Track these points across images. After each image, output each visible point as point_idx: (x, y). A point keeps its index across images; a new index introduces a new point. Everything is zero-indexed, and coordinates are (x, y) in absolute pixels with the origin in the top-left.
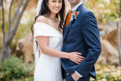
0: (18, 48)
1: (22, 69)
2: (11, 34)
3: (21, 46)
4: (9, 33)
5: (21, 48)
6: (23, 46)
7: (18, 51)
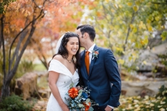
0: (17, 87)
1: (22, 105)
2: (11, 73)
3: (20, 84)
4: (9, 73)
5: (20, 86)
6: (22, 84)
7: (17, 89)
